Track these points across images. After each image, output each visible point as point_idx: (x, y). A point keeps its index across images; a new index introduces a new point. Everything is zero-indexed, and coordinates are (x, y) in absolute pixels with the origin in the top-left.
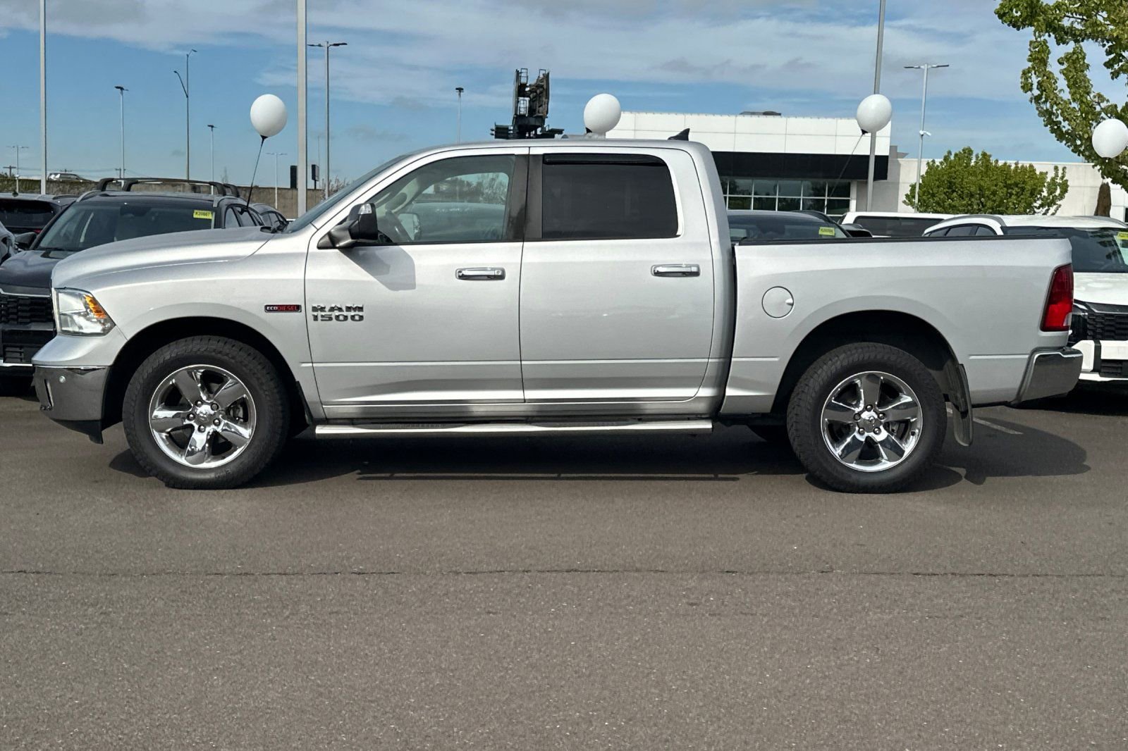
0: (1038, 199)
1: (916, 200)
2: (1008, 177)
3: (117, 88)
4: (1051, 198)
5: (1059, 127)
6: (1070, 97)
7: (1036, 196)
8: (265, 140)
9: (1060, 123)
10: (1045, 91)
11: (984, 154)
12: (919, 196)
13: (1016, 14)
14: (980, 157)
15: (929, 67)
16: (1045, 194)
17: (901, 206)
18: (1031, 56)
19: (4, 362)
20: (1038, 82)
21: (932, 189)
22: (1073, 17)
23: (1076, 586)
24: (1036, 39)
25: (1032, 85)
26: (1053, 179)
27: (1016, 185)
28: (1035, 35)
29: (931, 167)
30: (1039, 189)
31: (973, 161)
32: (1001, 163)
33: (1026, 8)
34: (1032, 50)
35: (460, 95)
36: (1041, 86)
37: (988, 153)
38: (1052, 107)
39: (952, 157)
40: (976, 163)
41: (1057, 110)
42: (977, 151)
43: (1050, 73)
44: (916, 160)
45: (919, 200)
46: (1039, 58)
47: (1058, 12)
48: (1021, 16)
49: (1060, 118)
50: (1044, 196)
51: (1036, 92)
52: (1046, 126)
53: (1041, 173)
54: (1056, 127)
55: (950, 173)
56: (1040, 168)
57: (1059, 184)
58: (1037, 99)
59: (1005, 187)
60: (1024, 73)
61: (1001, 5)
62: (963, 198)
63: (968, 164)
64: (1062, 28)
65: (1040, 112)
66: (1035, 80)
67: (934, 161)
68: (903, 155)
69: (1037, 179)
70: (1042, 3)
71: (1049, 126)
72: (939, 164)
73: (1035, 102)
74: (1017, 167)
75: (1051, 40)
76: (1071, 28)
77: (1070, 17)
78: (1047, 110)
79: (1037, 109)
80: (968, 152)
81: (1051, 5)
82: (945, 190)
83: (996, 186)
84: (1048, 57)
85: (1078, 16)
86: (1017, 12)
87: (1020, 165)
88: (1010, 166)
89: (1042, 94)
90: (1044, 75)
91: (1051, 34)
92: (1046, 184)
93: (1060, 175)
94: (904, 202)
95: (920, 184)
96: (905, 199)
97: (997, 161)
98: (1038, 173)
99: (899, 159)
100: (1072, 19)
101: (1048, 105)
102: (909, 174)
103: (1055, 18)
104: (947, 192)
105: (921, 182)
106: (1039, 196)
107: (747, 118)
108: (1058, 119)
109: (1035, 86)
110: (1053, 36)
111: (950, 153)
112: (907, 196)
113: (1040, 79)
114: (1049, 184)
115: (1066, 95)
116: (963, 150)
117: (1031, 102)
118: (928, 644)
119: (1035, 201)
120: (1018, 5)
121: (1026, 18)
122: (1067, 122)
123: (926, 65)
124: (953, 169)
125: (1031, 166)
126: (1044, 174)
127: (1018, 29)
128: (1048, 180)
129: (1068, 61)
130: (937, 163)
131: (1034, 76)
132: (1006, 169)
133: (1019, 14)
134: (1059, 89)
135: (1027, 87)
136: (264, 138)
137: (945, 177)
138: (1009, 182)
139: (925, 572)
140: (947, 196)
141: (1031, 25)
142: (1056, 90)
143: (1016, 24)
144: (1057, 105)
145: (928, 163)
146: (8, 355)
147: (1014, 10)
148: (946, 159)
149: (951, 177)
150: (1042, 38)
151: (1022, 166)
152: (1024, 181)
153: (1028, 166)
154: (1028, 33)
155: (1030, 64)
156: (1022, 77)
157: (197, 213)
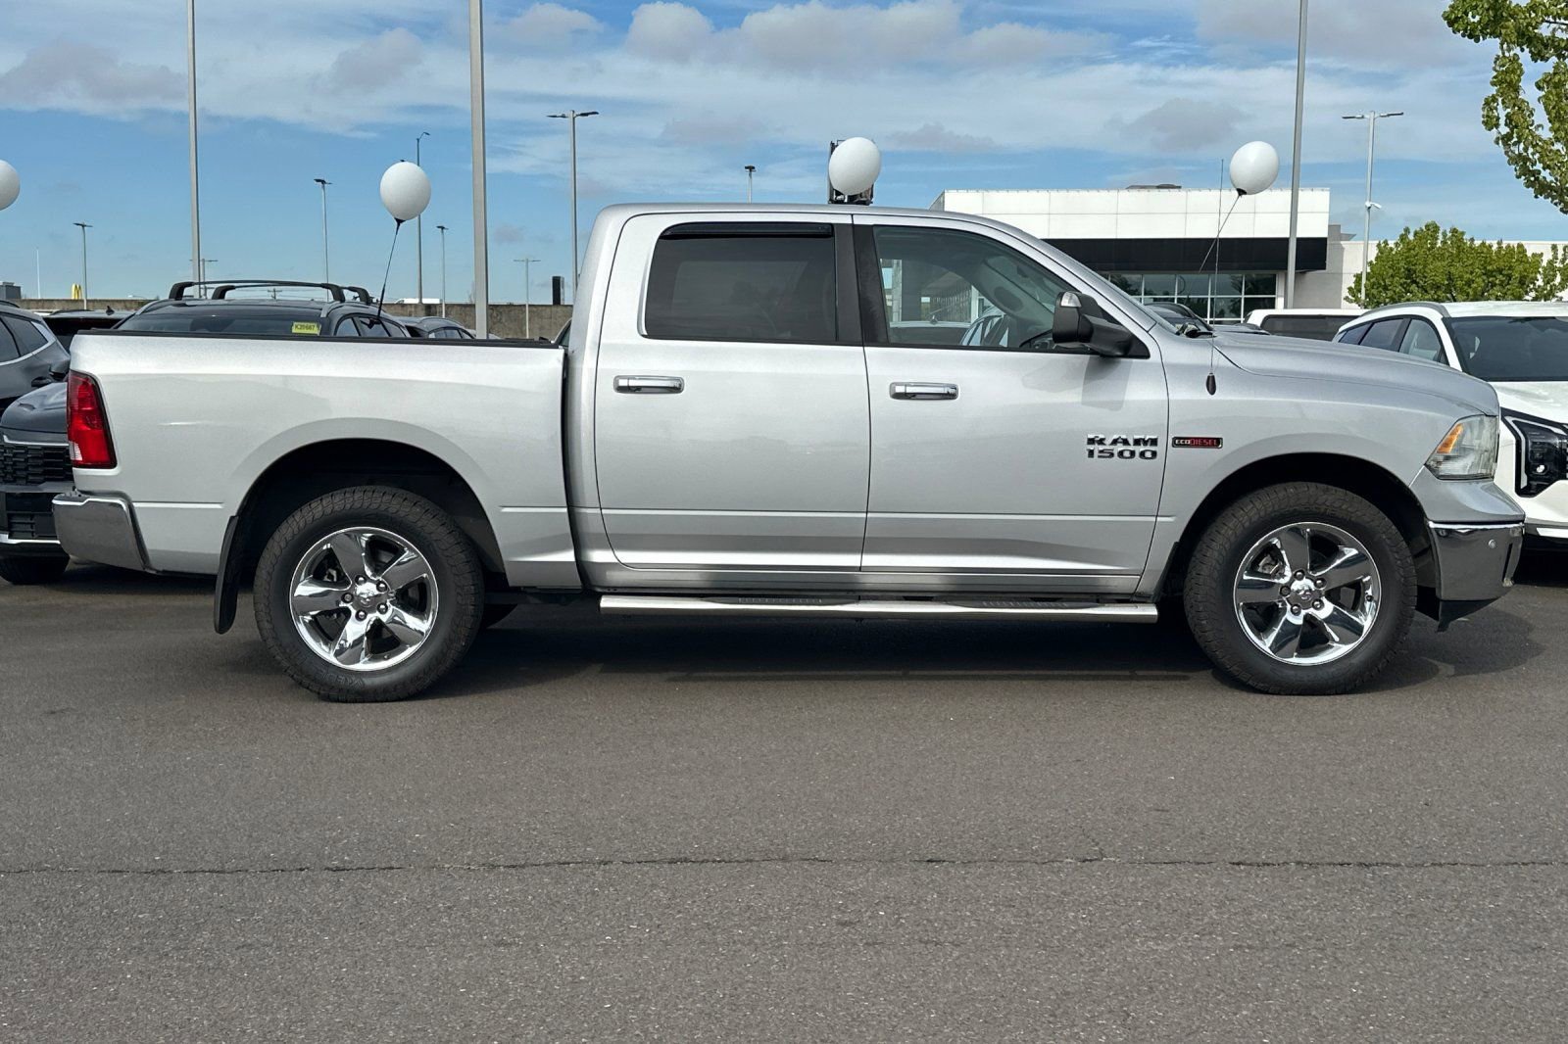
0: (1531, 290)
1: (1362, 296)
2: (1488, 260)
3: (318, 181)
4: (1549, 288)
5: (1537, 179)
6: (1551, 135)
7: (1528, 286)
8: (401, 225)
9: (1539, 172)
10: (1516, 127)
11: (1454, 231)
12: (1366, 290)
13: (1472, 20)
14: (1449, 235)
15: (1376, 115)
16: (1540, 283)
17: (1344, 303)
18: (1495, 77)
19: (9, 538)
20: (1507, 116)
21: (1384, 280)
22: (1555, 23)
23: (1499, 883)
24: (1503, 53)
25: (1498, 119)
26: (1550, 263)
27: (1500, 271)
28: (1502, 48)
29: (1383, 249)
30: (1531, 276)
31: (1439, 241)
32: (1477, 243)
33: (1488, 10)
34: (1498, 68)
35: (750, 175)
36: (1511, 121)
37: (1460, 230)
38: (1526, 150)
39: (1411, 237)
40: (1444, 242)
41: (1533, 154)
42: (1445, 227)
43: (1523, 101)
44: (1362, 242)
45: (1367, 295)
46: (1508, 81)
47: (1533, 15)
48: (1480, 22)
49: (1539, 166)
50: (1539, 286)
51: (1504, 130)
52: (1518, 177)
53: (1534, 255)
54: (1532, 179)
55: (1407, 257)
56: (1531, 249)
57: (1560, 270)
58: (1506, 139)
59: (1484, 274)
60: (1487, 103)
61: (1452, 7)
62: (1426, 291)
63: (1433, 245)
64: (1540, 38)
65: (1510, 158)
66: (1502, 112)
67: (1386, 243)
68: (1349, 237)
69: (1528, 262)
70: (1511, 2)
71: (1523, 177)
72: (1393, 246)
73: (1503, 143)
74: (1500, 248)
75: (1525, 56)
76: (1553, 38)
77: (1550, 23)
78: (1520, 154)
79: (1506, 153)
80: (1433, 229)
81: (1523, 5)
82: (1402, 281)
83: (1472, 273)
84: (1519, 81)
85: (1562, 21)
86: (1474, 17)
87: (1504, 246)
88: (1490, 246)
89: (1512, 132)
90: (1514, 105)
91: (1525, 47)
92: (1540, 270)
93: (1560, 257)
94: (1346, 299)
95: (1368, 274)
96: (1348, 295)
97: (1472, 240)
98: (1529, 254)
99: (1342, 242)
100: (1553, 26)
101: (1522, 146)
102: (1354, 260)
103: (1529, 24)
104: (1405, 283)
105: (1369, 271)
106: (1532, 286)
107: (1134, 193)
108: (1535, 168)
109: (1502, 121)
110: (1527, 50)
111: (1407, 230)
112: (1350, 289)
113: (1509, 110)
114: (1545, 269)
115: (1546, 134)
116: (1426, 226)
117: (1498, 144)
118: (1218, 1003)
119: (1527, 293)
120: (1476, 6)
121: (1487, 24)
122: (1548, 171)
123: (1372, 114)
124: (1412, 251)
125: (1520, 246)
126: (1538, 256)
127: (1477, 40)
128: (1544, 264)
129: (1548, 83)
130: (1391, 244)
131: (1500, 107)
132: (1485, 250)
133: (1478, 18)
134: (1535, 124)
135: (1490, 123)
136: (399, 222)
137: (1402, 264)
138: (1490, 268)
139: (1254, 859)
140: (1405, 288)
141: (1493, 34)
142: (1531, 125)
143: (1472, 34)
144: (1533, 147)
145: (1379, 245)
146: (17, 528)
147: (1470, 14)
148: (1403, 238)
149: (1409, 262)
150: (1512, 53)
151: (1508, 246)
152: (1511, 266)
153: (1516, 246)
154: (1491, 45)
155: (1494, 90)
156: (1483, 109)
157: (296, 327)
